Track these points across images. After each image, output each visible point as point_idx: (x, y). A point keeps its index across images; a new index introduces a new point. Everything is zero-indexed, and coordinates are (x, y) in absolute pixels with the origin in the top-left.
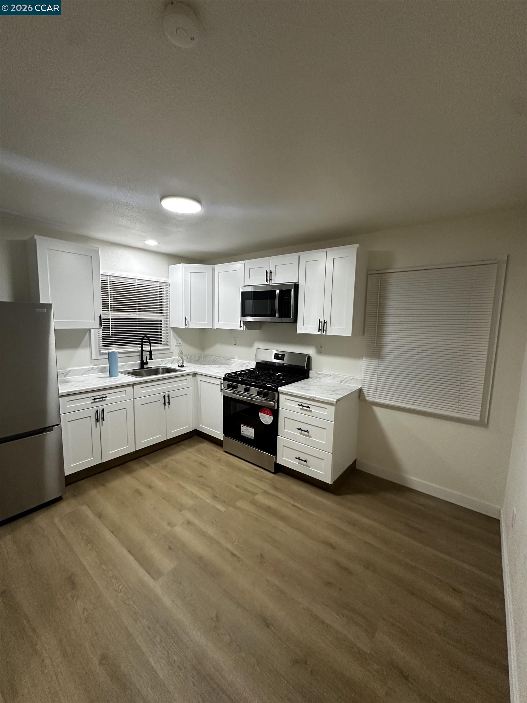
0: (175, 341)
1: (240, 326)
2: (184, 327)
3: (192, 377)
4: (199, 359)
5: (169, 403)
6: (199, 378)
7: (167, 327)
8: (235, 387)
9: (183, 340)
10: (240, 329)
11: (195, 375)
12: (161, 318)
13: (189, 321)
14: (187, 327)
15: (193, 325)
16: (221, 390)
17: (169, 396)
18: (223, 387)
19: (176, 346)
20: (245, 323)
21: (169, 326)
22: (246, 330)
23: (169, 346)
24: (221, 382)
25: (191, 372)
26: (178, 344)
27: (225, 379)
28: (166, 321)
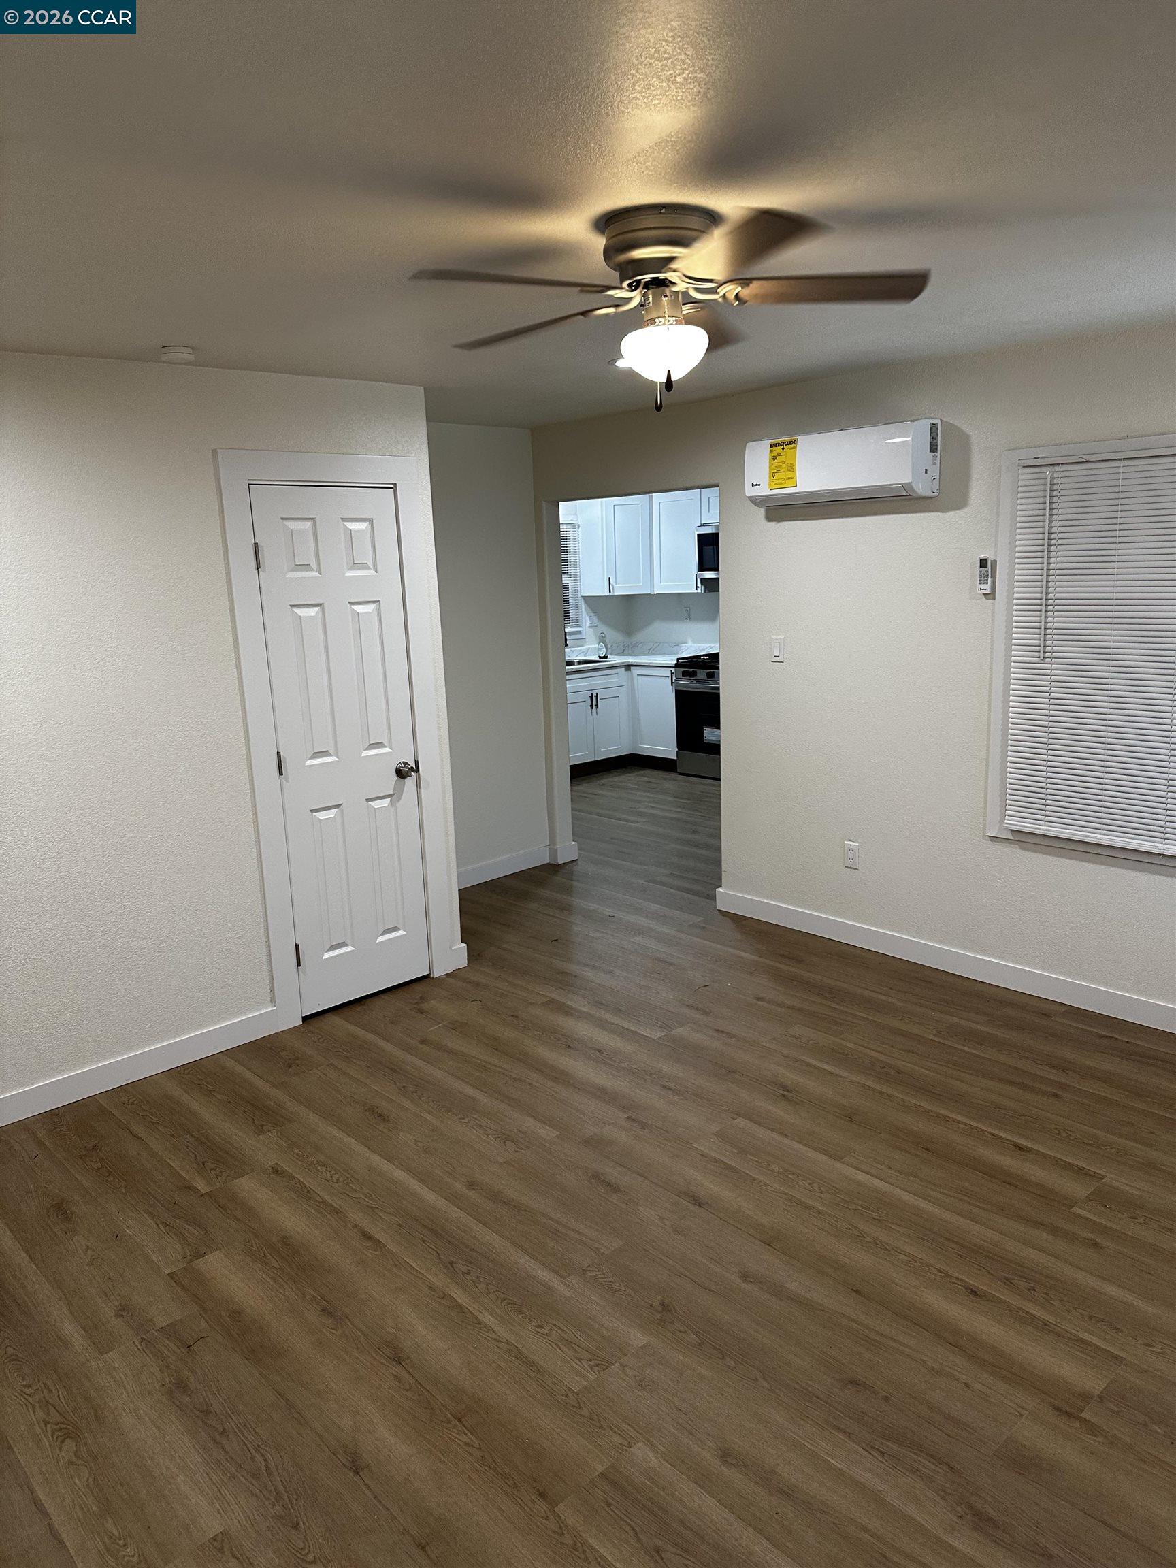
0: (588, 618)
1: (697, 587)
2: (607, 593)
3: (625, 670)
4: (624, 650)
5: (597, 706)
6: (636, 671)
7: (576, 595)
8: (694, 674)
9: (599, 618)
10: (696, 591)
11: (628, 667)
12: (567, 582)
13: (614, 584)
14: (611, 594)
15: (619, 591)
16: (672, 683)
17: (597, 696)
18: (674, 678)
19: (589, 627)
20: (704, 581)
21: (579, 593)
22: (705, 592)
23: (580, 627)
24: (671, 671)
25: (623, 663)
26: (593, 625)
27: (678, 665)
28: (575, 586)
